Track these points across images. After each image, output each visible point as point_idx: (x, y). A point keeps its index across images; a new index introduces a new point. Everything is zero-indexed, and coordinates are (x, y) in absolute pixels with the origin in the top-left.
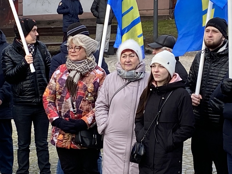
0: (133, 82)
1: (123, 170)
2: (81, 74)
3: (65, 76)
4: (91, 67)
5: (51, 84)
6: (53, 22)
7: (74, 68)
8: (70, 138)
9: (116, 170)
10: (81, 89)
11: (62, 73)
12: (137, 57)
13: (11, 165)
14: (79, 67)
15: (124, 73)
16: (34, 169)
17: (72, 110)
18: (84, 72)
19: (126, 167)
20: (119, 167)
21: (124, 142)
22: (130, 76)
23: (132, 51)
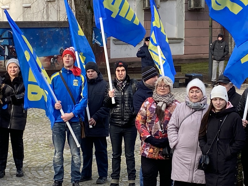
0: (198, 111)
1: (188, 177)
2: (167, 105)
3: (153, 105)
4: (173, 100)
5: (143, 112)
6: (133, 63)
7: (161, 100)
8: (158, 152)
9: (183, 176)
10: (167, 115)
11: (151, 104)
12: (201, 93)
13: (107, 170)
14: (165, 99)
15: (192, 104)
16: (123, 174)
17: (160, 130)
18: (169, 103)
19: (191, 174)
20: (186, 174)
21: (190, 155)
22: (196, 107)
23: (198, 88)
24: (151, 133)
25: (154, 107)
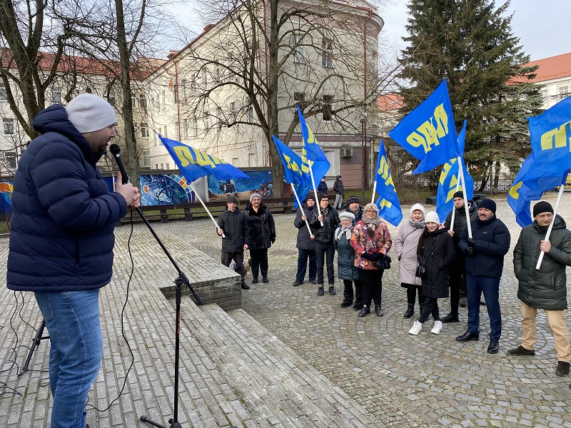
0: (419, 229)
2: (375, 226)
7: (370, 222)
8: (372, 264)
11: (362, 226)
12: (422, 214)
24: (365, 249)
25: (365, 228)
